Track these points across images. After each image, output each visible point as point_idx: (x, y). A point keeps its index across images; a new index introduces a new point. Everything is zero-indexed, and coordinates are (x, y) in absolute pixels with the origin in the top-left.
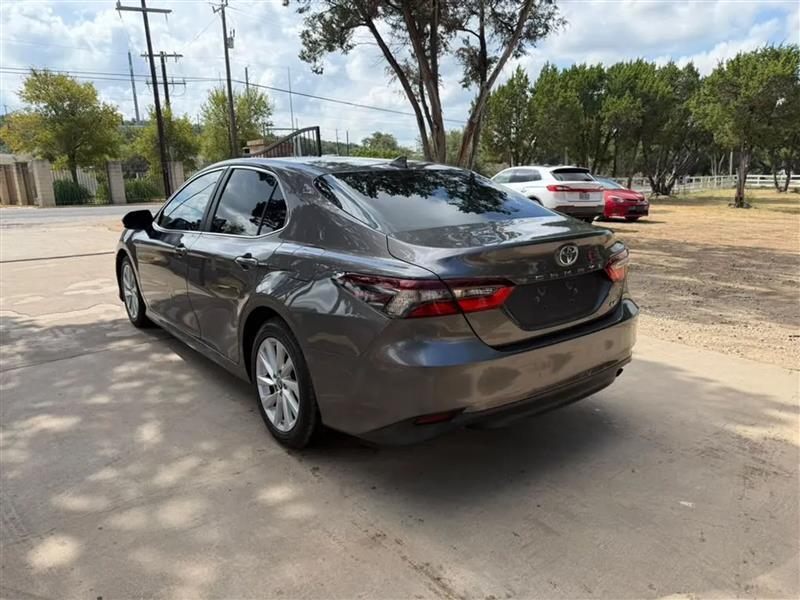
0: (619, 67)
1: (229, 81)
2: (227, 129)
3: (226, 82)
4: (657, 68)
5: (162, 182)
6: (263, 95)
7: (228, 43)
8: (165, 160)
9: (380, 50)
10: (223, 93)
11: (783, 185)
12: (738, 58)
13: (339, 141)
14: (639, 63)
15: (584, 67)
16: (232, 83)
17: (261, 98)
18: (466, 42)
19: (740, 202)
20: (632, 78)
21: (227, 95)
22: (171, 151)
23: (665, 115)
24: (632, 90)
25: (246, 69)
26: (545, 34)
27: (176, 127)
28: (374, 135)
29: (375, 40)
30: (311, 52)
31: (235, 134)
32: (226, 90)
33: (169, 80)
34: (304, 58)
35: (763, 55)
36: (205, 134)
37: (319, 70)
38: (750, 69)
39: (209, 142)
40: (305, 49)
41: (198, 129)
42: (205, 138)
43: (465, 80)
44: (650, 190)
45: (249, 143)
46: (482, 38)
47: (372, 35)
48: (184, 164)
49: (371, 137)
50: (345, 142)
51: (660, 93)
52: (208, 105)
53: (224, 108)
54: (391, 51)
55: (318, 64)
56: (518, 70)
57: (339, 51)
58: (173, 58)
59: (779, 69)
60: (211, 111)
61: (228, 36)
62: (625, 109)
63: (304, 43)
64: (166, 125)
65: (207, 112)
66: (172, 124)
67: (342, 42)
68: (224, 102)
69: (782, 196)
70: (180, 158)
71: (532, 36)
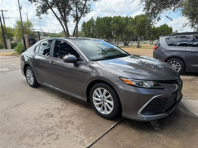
0: (115, 17)
1: (21, 18)
2: (21, 30)
3: (20, 18)
4: (124, 17)
5: (4, 44)
6: (30, 22)
7: (20, 8)
8: (4, 38)
9: (54, 14)
10: (20, 21)
11: (152, 43)
12: (136, 16)
13: (54, 33)
14: (119, 16)
15: (108, 17)
16: (22, 19)
17: (30, 23)
18: (74, 13)
19: (138, 47)
20: (117, 20)
21: (21, 22)
22: (6, 36)
23: (124, 28)
24: (117, 22)
25: (27, 14)
26: (89, 12)
27: (7, 30)
28: (62, 31)
29: (53, 12)
30: (38, 14)
31: (23, 31)
32: (21, 20)
33: (4, 17)
34: (37, 16)
35: (141, 16)
36: (15, 31)
37: (41, 18)
38: (138, 19)
39: (17, 33)
40: (37, 14)
41: (14, 30)
42: (15, 32)
43: (74, 21)
44: (124, 45)
45: (24, 35)
46: (76, 12)
47: (52, 11)
48: (10, 39)
49: (61, 32)
50: (55, 33)
51: (123, 23)
52: (16, 24)
53: (20, 25)
54: (56, 15)
55: (40, 17)
56: (92, 17)
57: (45, 14)
58: (5, 11)
59: (143, 19)
60: (17, 26)
61: (20, 6)
62: (116, 27)
63: (37, 12)
64: (4, 29)
65: (16, 26)
66: (6, 29)
67: (46, 12)
68: (20, 23)
69: (152, 45)
70: (9, 38)
71: (86, 12)
